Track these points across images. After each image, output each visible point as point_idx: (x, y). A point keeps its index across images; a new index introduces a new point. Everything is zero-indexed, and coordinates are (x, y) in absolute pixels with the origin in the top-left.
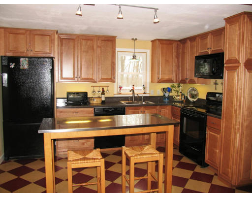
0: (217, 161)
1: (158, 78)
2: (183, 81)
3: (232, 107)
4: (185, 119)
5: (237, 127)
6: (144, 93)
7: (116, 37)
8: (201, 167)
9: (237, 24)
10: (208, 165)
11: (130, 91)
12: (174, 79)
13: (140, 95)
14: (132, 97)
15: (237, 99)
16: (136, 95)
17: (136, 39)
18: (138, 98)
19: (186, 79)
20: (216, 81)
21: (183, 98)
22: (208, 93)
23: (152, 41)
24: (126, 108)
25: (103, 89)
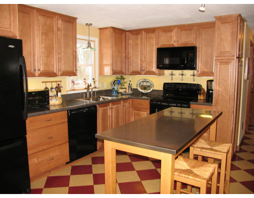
1: (113, 70)
2: (137, 73)
4: (156, 110)
6: (95, 87)
7: (77, 18)
14: (86, 93)
17: (91, 24)
18: (92, 93)
19: (141, 71)
20: (172, 72)
21: (130, 91)
22: (165, 84)
23: (100, 29)
24: (98, 106)
25: (59, 85)
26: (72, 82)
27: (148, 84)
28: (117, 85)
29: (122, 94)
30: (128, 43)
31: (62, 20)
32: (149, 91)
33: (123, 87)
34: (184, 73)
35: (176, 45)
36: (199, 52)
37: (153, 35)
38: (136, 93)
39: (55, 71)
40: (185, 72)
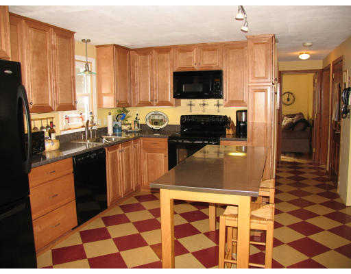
1: (117, 101)
2: (145, 104)
12: (130, 101)
17: (89, 41)
18: (91, 132)
19: (152, 101)
21: (136, 127)
22: (182, 117)
23: (97, 47)
24: (106, 149)
25: (51, 123)
26: (66, 118)
27: (161, 118)
28: (120, 121)
29: (127, 132)
30: (133, 65)
31: (57, 35)
32: (162, 127)
33: (127, 122)
34: (206, 103)
35: (197, 68)
36: (226, 76)
37: (167, 56)
38: (144, 130)
39: (50, 105)
40: (207, 101)
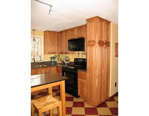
0: (85, 94)
1: (48, 52)
2: (62, 53)
3: (93, 65)
4: (65, 73)
5: (96, 76)
6: (41, 60)
8: (76, 98)
9: (93, 22)
10: (80, 96)
11: (33, 59)
12: (56, 52)
13: (38, 62)
14: (33, 63)
15: (95, 61)
16: (36, 62)
17: (35, 30)
20: (79, 53)
21: (61, 62)
22: (75, 59)
23: (44, 32)
27: (68, 59)
28: (53, 59)
32: (68, 63)
